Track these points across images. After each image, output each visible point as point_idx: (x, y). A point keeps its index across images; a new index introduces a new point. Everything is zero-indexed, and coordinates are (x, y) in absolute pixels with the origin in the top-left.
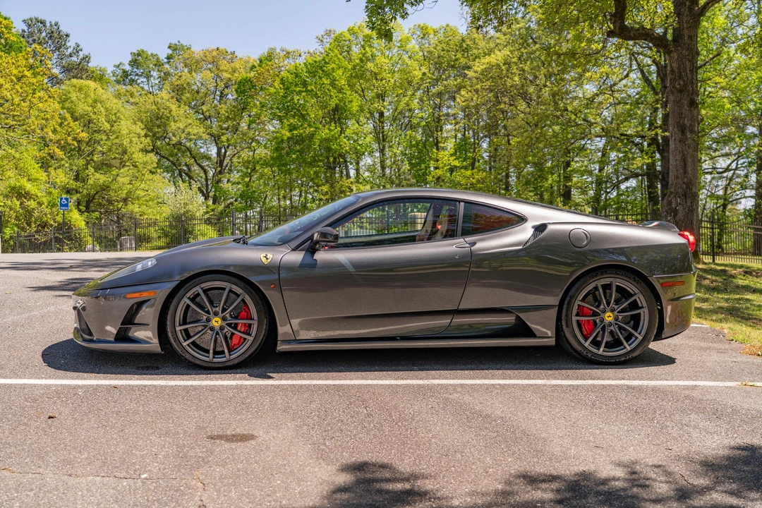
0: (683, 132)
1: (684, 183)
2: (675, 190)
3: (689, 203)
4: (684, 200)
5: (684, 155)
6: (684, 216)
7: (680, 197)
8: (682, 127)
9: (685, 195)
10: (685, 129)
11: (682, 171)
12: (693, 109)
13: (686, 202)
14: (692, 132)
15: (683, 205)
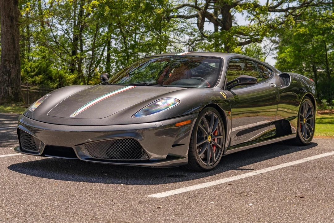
0: (12, 21)
1: (14, 54)
2: (9, 58)
3: (17, 67)
4: (15, 65)
5: (13, 36)
6: (15, 75)
7: (12, 64)
8: (11, 17)
9: (15, 62)
10: (13, 19)
11: (12, 46)
12: (16, 6)
13: (16, 67)
14: (17, 21)
15: (14, 69)
